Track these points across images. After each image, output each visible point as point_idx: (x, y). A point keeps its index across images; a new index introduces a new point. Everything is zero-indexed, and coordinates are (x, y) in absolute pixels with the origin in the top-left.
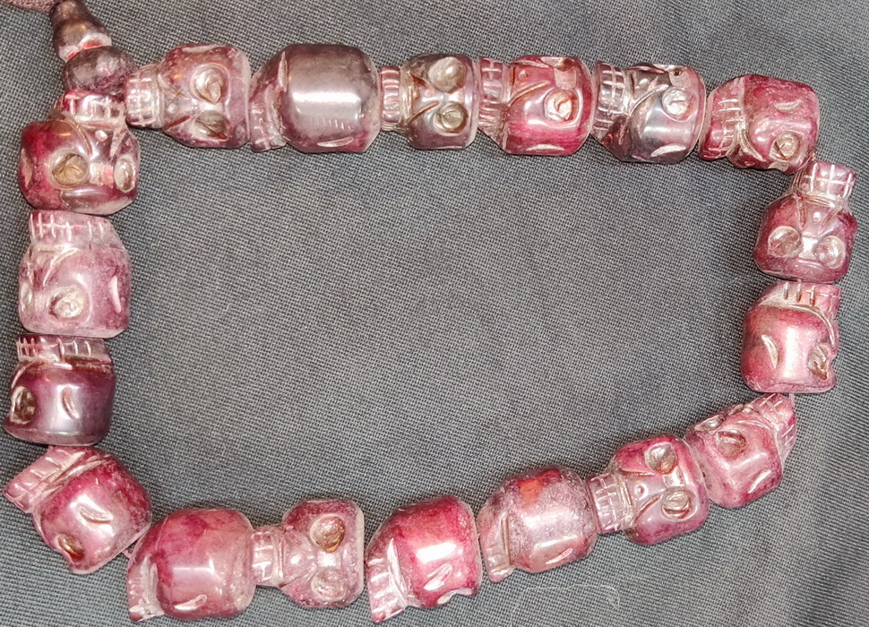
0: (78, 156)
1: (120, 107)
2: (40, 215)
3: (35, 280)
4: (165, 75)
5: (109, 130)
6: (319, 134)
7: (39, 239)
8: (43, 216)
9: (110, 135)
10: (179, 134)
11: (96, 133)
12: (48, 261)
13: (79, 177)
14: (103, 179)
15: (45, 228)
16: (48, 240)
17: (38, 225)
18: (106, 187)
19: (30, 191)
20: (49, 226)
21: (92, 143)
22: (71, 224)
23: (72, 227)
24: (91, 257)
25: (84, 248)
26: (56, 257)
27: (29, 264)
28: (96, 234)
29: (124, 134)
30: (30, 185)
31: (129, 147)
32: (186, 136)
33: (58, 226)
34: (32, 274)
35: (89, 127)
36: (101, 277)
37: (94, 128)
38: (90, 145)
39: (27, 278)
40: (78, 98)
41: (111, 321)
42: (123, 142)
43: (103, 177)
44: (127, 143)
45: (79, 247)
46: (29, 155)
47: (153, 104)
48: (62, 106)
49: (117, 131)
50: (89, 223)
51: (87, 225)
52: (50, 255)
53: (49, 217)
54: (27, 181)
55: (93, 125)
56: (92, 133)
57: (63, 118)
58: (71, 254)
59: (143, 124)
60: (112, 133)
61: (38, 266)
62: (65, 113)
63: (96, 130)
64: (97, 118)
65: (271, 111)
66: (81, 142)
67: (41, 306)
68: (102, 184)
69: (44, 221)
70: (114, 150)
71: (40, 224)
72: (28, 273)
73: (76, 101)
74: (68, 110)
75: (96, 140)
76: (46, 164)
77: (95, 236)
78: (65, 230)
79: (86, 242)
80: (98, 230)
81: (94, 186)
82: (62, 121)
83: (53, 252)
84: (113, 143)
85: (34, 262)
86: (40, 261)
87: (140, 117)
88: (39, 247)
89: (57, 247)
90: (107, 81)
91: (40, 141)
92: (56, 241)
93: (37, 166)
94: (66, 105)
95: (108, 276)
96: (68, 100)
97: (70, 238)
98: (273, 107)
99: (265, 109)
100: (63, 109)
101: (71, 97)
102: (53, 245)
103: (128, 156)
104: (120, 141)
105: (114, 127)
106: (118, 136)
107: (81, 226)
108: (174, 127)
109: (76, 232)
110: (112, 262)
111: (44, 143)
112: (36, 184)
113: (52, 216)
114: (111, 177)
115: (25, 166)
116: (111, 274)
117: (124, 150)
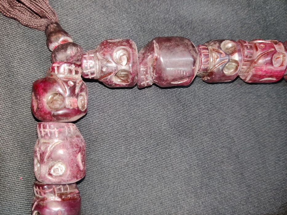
0: (60, 94)
1: (79, 70)
2: (42, 125)
3: (40, 158)
4: (100, 53)
5: (74, 81)
6: (173, 78)
7: (42, 137)
8: (43, 125)
9: (75, 83)
10: (107, 82)
11: (68, 82)
12: (46, 148)
13: (60, 105)
14: (72, 105)
15: (44, 131)
16: (46, 137)
17: (41, 130)
18: (74, 109)
19: (37, 113)
20: (46, 130)
21: (66, 88)
22: (57, 129)
23: (58, 130)
24: (68, 144)
25: (64, 140)
26: (50, 146)
27: (38, 149)
28: (70, 132)
29: (81, 83)
30: (37, 111)
31: (84, 89)
32: (111, 82)
33: (51, 130)
34: (39, 154)
35: (65, 80)
36: (73, 154)
37: (67, 80)
38: (65, 89)
39: (37, 156)
40: (59, 65)
41: (79, 175)
42: (81, 86)
43: (72, 104)
44: (83, 87)
45: (62, 140)
46: (36, 96)
47: (95, 67)
48: (51, 70)
49: (78, 81)
50: (66, 127)
51: (65, 128)
52: (48, 145)
53: (46, 126)
54: (35, 108)
55: (66, 78)
56: (66, 82)
57: (52, 75)
58: (58, 143)
59: (90, 77)
60: (76, 82)
61: (42, 151)
62: (53, 73)
63: (68, 81)
64: (69, 75)
65: (150, 68)
66: (61, 87)
67: (44, 171)
68: (72, 108)
69: (44, 128)
70: (77, 90)
71: (42, 129)
72: (37, 154)
73: (58, 67)
74: (54, 72)
75: (68, 86)
76: (44, 99)
77: (69, 133)
78: (54, 132)
79: (65, 137)
80: (70, 130)
81: (68, 109)
82: (51, 77)
83: (49, 143)
84: (77, 87)
85: (40, 148)
86: (43, 148)
87: (89, 74)
88: (42, 141)
89: (51, 141)
90: (72, 58)
91: (41, 88)
92: (50, 138)
93: (40, 100)
94: (53, 69)
95: (76, 153)
96: (54, 67)
97: (57, 136)
98: (151, 66)
99: (147, 67)
100: (51, 72)
101: (55, 65)
102: (48, 140)
103: (83, 93)
104: (80, 86)
105: (76, 79)
106: (78, 83)
107: (62, 129)
108: (105, 78)
109: (60, 132)
110: (78, 145)
111: (43, 89)
112: (39, 109)
113: (48, 125)
114: (76, 104)
115: (34, 100)
116: (78, 152)
117: (82, 90)
